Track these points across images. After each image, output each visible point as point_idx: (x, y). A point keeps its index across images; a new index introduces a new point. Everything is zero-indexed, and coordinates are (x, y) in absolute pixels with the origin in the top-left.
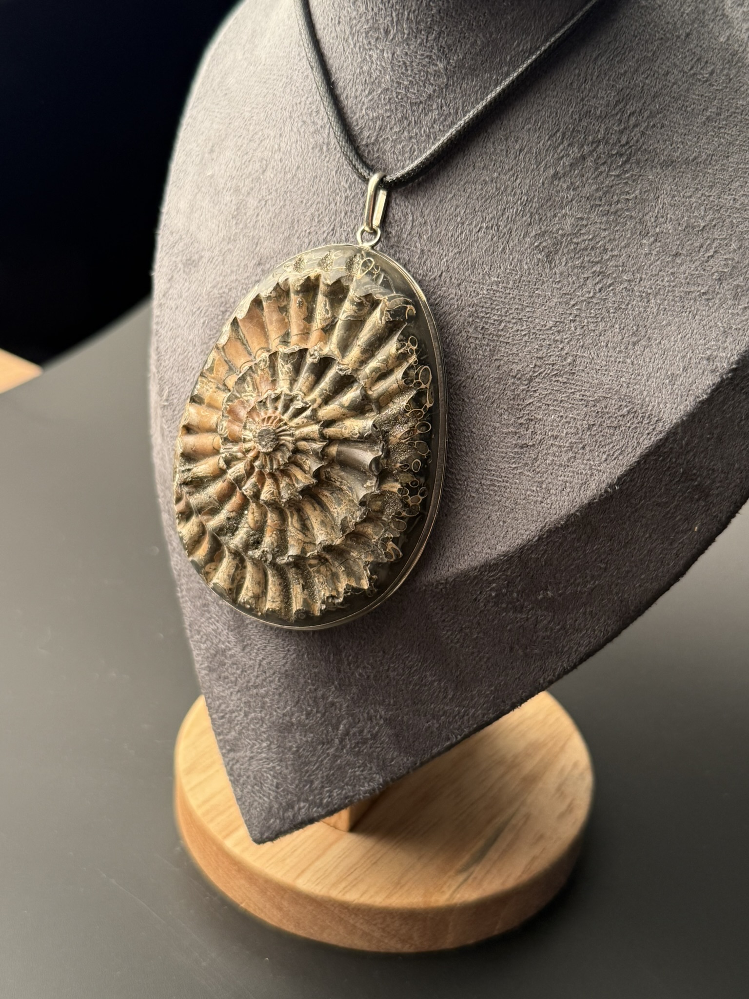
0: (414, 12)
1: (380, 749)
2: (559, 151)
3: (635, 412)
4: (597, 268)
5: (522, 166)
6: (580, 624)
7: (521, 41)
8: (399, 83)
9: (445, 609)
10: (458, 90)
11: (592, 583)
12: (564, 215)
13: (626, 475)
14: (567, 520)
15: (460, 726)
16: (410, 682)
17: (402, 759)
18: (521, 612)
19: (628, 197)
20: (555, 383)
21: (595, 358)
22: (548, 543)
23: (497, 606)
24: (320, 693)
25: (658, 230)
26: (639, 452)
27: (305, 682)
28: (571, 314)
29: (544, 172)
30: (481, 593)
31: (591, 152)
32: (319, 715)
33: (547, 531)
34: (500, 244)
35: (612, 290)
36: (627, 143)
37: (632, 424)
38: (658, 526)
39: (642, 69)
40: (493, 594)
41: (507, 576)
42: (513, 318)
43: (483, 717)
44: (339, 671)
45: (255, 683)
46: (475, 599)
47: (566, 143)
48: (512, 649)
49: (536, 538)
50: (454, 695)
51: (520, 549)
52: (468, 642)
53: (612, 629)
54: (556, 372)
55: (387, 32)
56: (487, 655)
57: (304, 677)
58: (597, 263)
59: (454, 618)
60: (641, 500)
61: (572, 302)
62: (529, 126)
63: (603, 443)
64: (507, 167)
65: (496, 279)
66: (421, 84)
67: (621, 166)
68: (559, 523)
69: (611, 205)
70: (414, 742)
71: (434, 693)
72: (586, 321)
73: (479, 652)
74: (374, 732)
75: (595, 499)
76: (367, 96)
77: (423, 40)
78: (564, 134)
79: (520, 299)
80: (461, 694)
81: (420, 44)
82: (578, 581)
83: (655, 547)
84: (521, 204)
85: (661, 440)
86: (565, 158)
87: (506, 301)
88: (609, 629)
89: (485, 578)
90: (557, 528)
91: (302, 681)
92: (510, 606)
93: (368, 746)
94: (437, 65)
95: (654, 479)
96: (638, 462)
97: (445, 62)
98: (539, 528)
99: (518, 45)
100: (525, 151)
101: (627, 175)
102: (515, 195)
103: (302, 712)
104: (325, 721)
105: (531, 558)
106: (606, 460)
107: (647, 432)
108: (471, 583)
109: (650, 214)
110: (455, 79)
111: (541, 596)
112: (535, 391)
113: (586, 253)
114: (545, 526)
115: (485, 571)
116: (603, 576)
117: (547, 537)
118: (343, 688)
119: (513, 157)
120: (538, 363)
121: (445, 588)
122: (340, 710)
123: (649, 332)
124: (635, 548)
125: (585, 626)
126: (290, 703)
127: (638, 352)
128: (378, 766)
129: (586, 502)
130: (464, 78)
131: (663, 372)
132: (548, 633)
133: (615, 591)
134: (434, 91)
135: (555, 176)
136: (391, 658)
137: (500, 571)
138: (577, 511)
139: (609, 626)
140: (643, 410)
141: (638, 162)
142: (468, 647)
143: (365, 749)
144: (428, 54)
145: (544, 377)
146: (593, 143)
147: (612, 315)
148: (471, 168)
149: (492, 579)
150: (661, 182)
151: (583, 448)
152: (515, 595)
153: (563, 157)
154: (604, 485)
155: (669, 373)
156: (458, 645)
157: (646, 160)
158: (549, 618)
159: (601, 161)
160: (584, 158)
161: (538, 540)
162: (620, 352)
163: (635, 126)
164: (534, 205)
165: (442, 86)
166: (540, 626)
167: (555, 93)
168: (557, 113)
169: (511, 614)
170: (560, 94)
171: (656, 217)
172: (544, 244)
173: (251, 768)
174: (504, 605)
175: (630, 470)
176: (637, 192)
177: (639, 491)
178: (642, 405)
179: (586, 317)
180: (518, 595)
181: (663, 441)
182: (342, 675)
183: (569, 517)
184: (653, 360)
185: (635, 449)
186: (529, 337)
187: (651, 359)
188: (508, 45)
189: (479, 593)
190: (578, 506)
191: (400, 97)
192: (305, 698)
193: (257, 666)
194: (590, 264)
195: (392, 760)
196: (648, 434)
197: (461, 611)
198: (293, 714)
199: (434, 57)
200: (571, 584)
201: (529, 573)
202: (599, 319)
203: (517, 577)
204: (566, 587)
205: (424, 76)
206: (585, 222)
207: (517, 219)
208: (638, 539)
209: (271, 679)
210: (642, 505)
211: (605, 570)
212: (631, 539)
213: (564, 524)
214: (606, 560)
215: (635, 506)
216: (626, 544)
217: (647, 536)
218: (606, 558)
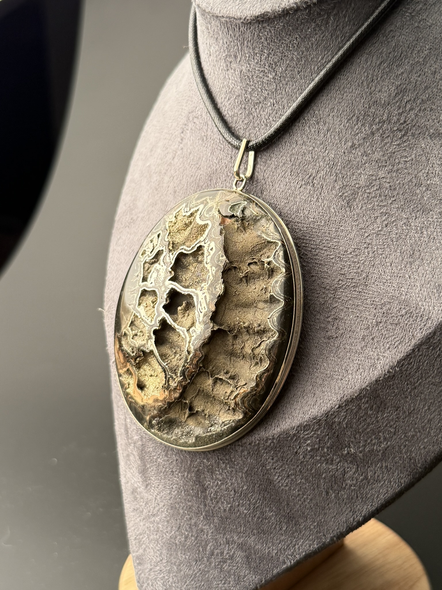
0: (250, 41)
1: (236, 567)
2: (355, 130)
3: (411, 313)
4: (384, 210)
5: (329, 141)
6: (378, 476)
7: (325, 55)
8: (246, 91)
9: (275, 459)
10: (284, 92)
11: (385, 443)
12: (360, 174)
13: (404, 360)
14: (360, 394)
15: (293, 553)
16: (255, 516)
17: (252, 577)
18: (332, 464)
19: (406, 159)
20: (354, 293)
21: (383, 274)
22: (347, 410)
23: (313, 458)
24: (193, 521)
25: (429, 182)
26: (413, 342)
27: (183, 513)
28: (365, 243)
29: (344, 145)
30: (300, 447)
31: (378, 130)
32: (193, 538)
33: (345, 401)
34: (315, 195)
35: (395, 225)
36: (405, 122)
37: (409, 321)
38: (434, 401)
39: (414, 71)
40: (309, 449)
41: (318, 435)
42: (324, 247)
43: (310, 546)
44: (205, 505)
45: (153, 512)
46: (296, 453)
47: (360, 124)
48: (327, 493)
49: (337, 406)
50: (287, 528)
51: (326, 414)
52: (294, 486)
53: (405, 481)
54: (354, 284)
55: (236, 57)
56: (310, 497)
57: (183, 508)
58: (384, 206)
59: (281, 466)
60: (418, 380)
61: (366, 235)
62: (334, 114)
63: (387, 336)
64: (319, 143)
65: (312, 220)
66: (260, 90)
67: (401, 138)
68: (354, 395)
69: (394, 166)
70: (260, 563)
71: (272, 525)
72: (376, 248)
73: (303, 494)
74: (231, 554)
75: (380, 377)
76: (227, 101)
77: (258, 60)
78: (358, 118)
79: (329, 233)
80: (292, 527)
81: (257, 63)
82: (374, 442)
83: (434, 418)
84: (329, 167)
85: (430, 333)
86: (359, 135)
87: (319, 234)
88: (402, 481)
89: (301, 436)
90: (353, 399)
91: (181, 511)
92: (323, 459)
93: (228, 564)
94: (268, 77)
95: (427, 363)
96: (413, 350)
97: (274, 74)
98: (339, 399)
99: (322, 58)
100: (331, 130)
101: (405, 144)
102: (325, 161)
103: (182, 535)
104: (197, 543)
105: (335, 422)
106: (389, 348)
107: (420, 327)
108: (292, 439)
109: (423, 171)
110: (281, 85)
111: (346, 452)
112: (339, 298)
113: (375, 199)
114: (343, 397)
115: (301, 431)
116: (394, 438)
117: (346, 405)
118: (209, 518)
119: (322, 135)
120: (341, 278)
121: (273, 442)
122: (207, 535)
123: (422, 255)
124: (417, 418)
125: (382, 478)
126: (174, 528)
127: (414, 270)
128: (235, 581)
129: (374, 379)
130: (287, 84)
131: (433, 284)
132: (354, 482)
133: (404, 451)
134: (268, 94)
135: (353, 146)
136: (240, 496)
137: (312, 431)
138: (367, 386)
139: (402, 479)
140: (417, 311)
141: (413, 135)
142: (294, 490)
143: (226, 567)
144: (263, 69)
145: (345, 288)
146: (379, 123)
147: (395, 243)
148: (295, 145)
149: (306, 436)
150: (431, 148)
151: (373, 339)
152: (326, 450)
153: (358, 133)
154: (387, 367)
155: (437, 284)
156: (287, 488)
157: (420, 134)
158: (354, 470)
159: (385, 136)
160: (373, 134)
161: (339, 407)
162: (401, 269)
163: (411, 109)
164: (338, 168)
165: (273, 90)
166: (347, 476)
167: (351, 90)
168: (352, 104)
169: (324, 465)
170: (354, 91)
171: (428, 173)
172: (346, 194)
173: (150, 577)
174: (318, 458)
175: (407, 356)
176: (413, 156)
177: (416, 372)
178: (417, 308)
179: (376, 245)
180: (328, 450)
181: (432, 334)
182: (207, 508)
183: (361, 390)
184: (424, 275)
185: (411, 340)
186: (336, 260)
187: (423, 274)
188: (315, 59)
189: (298, 447)
190: (367, 383)
191: (247, 100)
192: (183, 525)
193: (154, 500)
194: (379, 208)
195: (245, 576)
196: (421, 329)
197: (287, 461)
198: (176, 537)
199: (266, 71)
200: (369, 444)
201: (335, 433)
202: (386, 246)
203: (325, 436)
204: (365, 446)
205: (261, 85)
206: (374, 178)
207: (327, 177)
208: (419, 410)
209: (162, 510)
210: (420, 384)
211: (395, 434)
212: (414, 410)
213: (358, 396)
214: (395, 426)
215: (414, 383)
216: (410, 414)
217: (426, 408)
218: (394, 424)
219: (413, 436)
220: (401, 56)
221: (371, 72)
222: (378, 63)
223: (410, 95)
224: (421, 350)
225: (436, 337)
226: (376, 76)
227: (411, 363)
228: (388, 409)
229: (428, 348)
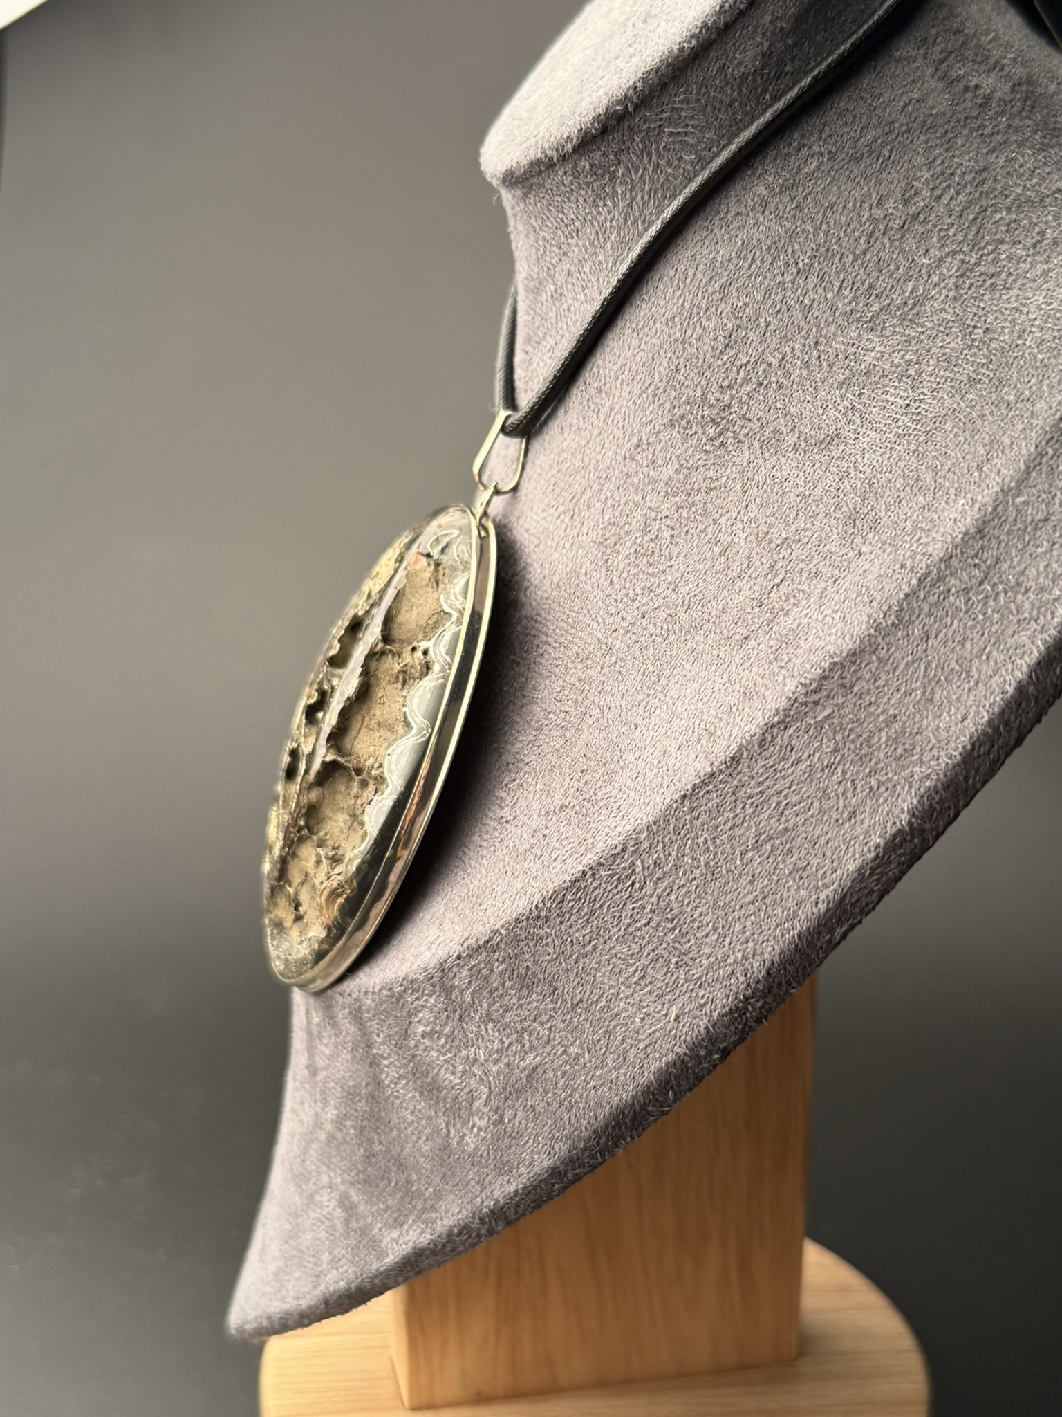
2: (648, 413)
5: (610, 431)
6: (520, 1123)
11: (532, 1057)
13: (566, 888)
14: (490, 939)
26: (589, 857)
29: (628, 442)
33: (468, 947)
41: (432, 1005)
43: (421, 1235)
49: (457, 954)
53: (560, 1149)
56: (426, 1132)
60: (591, 939)
68: (481, 940)
73: (418, 1123)
75: (524, 915)
82: (514, 1047)
87: (557, 615)
88: (557, 1147)
89: (410, 1000)
90: (479, 946)
95: (609, 908)
96: (584, 873)
98: (460, 940)
105: (455, 987)
108: (398, 1001)
112: (538, 747)
114: (468, 938)
116: (546, 1050)
117: (469, 956)
124: (586, 1020)
129: (515, 916)
132: (485, 1123)
133: (562, 1083)
137: (423, 994)
139: (556, 1141)
149: (416, 1003)
153: (651, 421)
177: (587, 921)
183: (494, 933)
190: (504, 920)
196: (607, 834)
203: (442, 1011)
210: (594, 949)
211: (548, 1042)
212: (581, 1001)
213: (487, 942)
214: (549, 1025)
215: (584, 946)
216: (574, 1007)
217: (603, 1003)
218: (548, 1021)
219: (577, 1057)
220: (749, 268)
221: (689, 298)
222: (704, 281)
223: (750, 352)
224: (597, 877)
225: (626, 856)
226: (698, 307)
227: (580, 899)
228: (537, 986)
229: (611, 876)
